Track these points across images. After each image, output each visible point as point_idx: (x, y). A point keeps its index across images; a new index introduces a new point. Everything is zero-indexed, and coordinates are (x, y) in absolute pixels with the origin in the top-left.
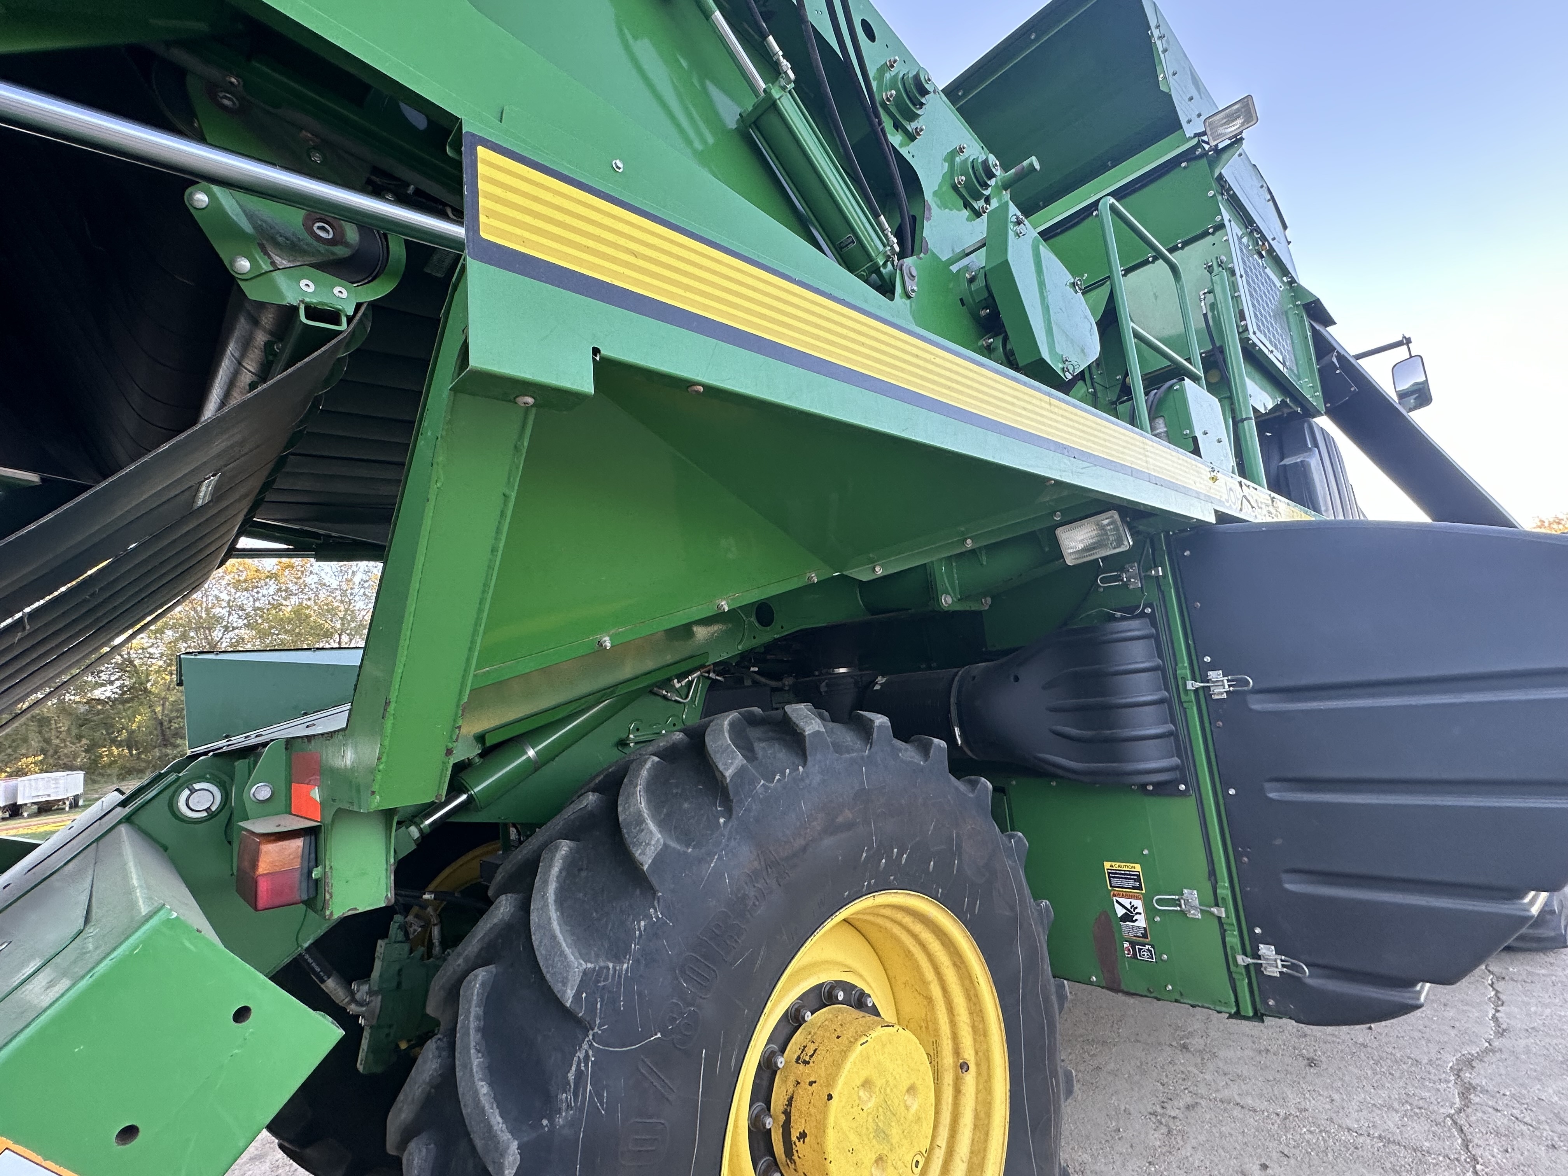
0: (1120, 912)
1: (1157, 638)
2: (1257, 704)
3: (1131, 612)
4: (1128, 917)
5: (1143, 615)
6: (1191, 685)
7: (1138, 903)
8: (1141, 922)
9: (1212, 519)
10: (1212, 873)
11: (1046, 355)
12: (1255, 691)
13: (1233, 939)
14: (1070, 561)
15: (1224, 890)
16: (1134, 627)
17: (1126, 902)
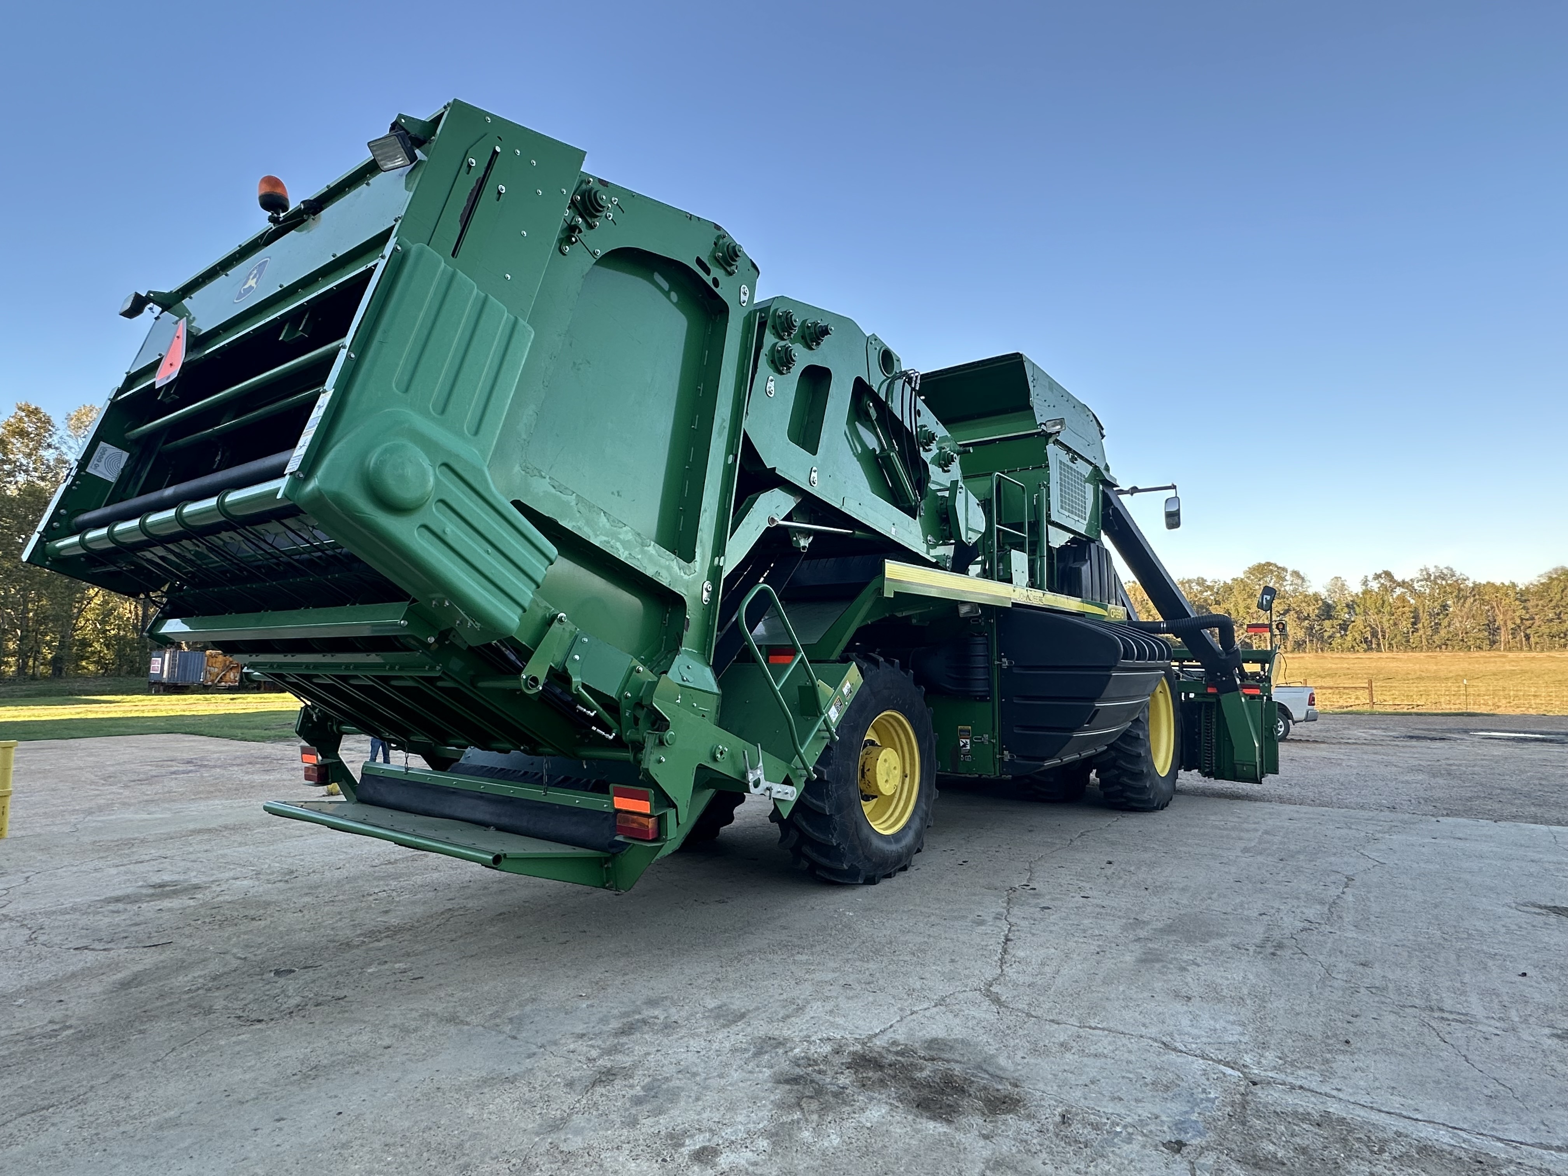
0: (962, 744)
1: (987, 644)
2: (1015, 671)
3: (980, 634)
4: (965, 746)
5: (984, 636)
6: (996, 663)
7: (968, 741)
8: (968, 747)
9: (1010, 606)
10: (993, 729)
11: (964, 539)
12: (1015, 666)
13: (997, 750)
14: (961, 616)
15: (996, 734)
16: (980, 640)
17: (964, 741)
